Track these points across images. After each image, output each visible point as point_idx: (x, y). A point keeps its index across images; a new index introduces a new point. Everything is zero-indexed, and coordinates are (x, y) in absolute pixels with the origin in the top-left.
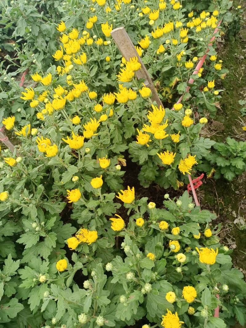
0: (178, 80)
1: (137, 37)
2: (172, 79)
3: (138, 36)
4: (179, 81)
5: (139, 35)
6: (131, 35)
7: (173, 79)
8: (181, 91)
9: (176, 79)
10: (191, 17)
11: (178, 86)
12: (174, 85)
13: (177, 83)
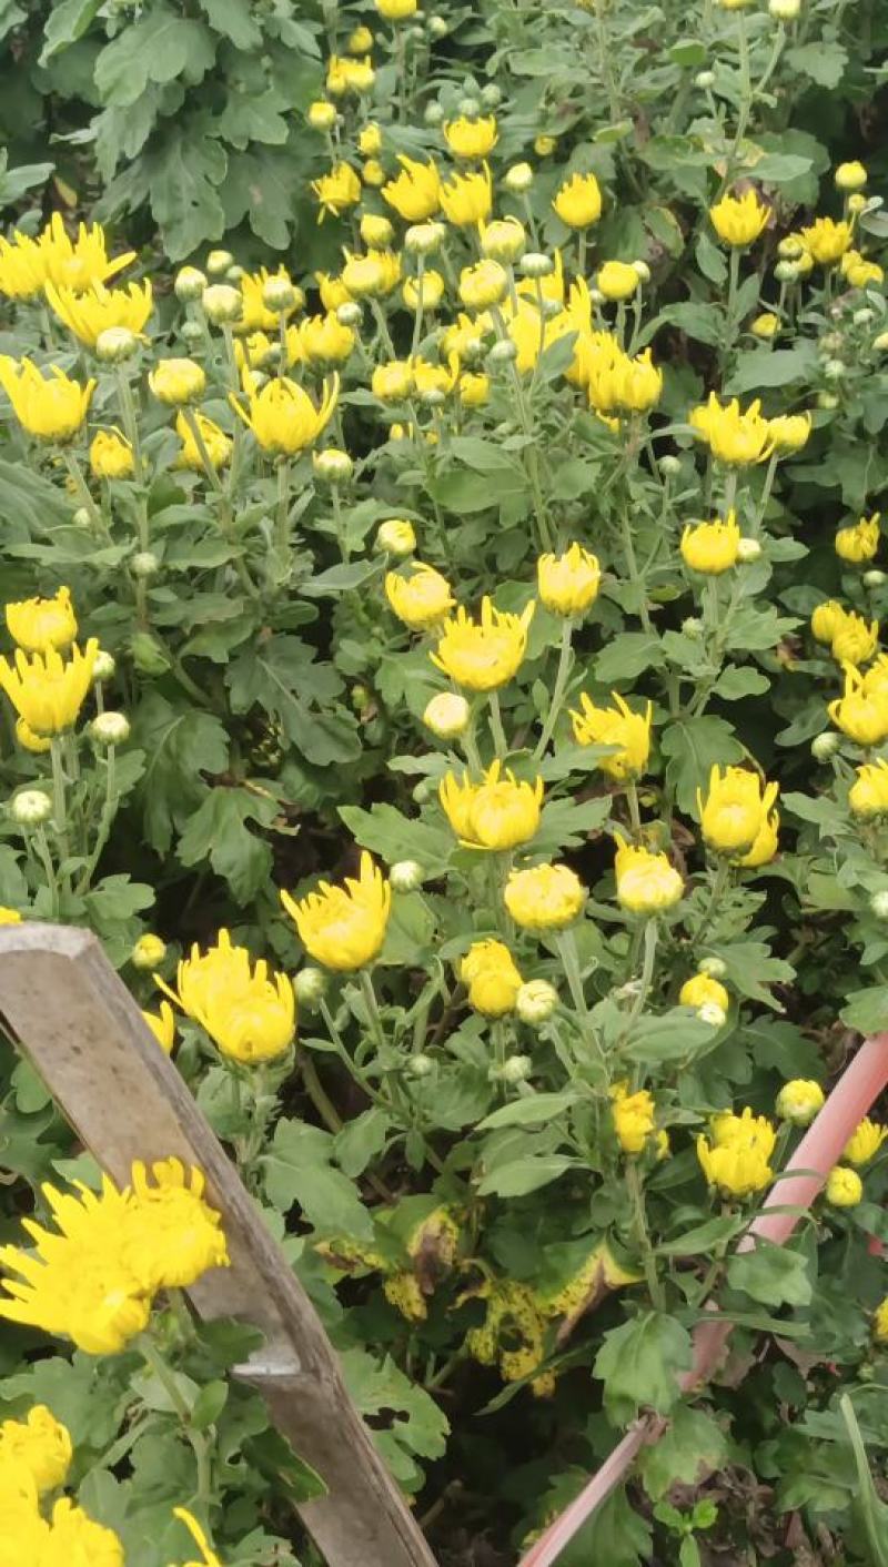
0: (616, 1276)
1: (341, 709)
2: (563, 1254)
3: (347, 699)
4: (622, 1291)
5: (358, 692)
6: (287, 672)
7: (574, 1257)
8: (625, 1400)
9: (600, 1267)
10: (856, 556)
11: (614, 1338)
12: (573, 1312)
13: (608, 1308)
